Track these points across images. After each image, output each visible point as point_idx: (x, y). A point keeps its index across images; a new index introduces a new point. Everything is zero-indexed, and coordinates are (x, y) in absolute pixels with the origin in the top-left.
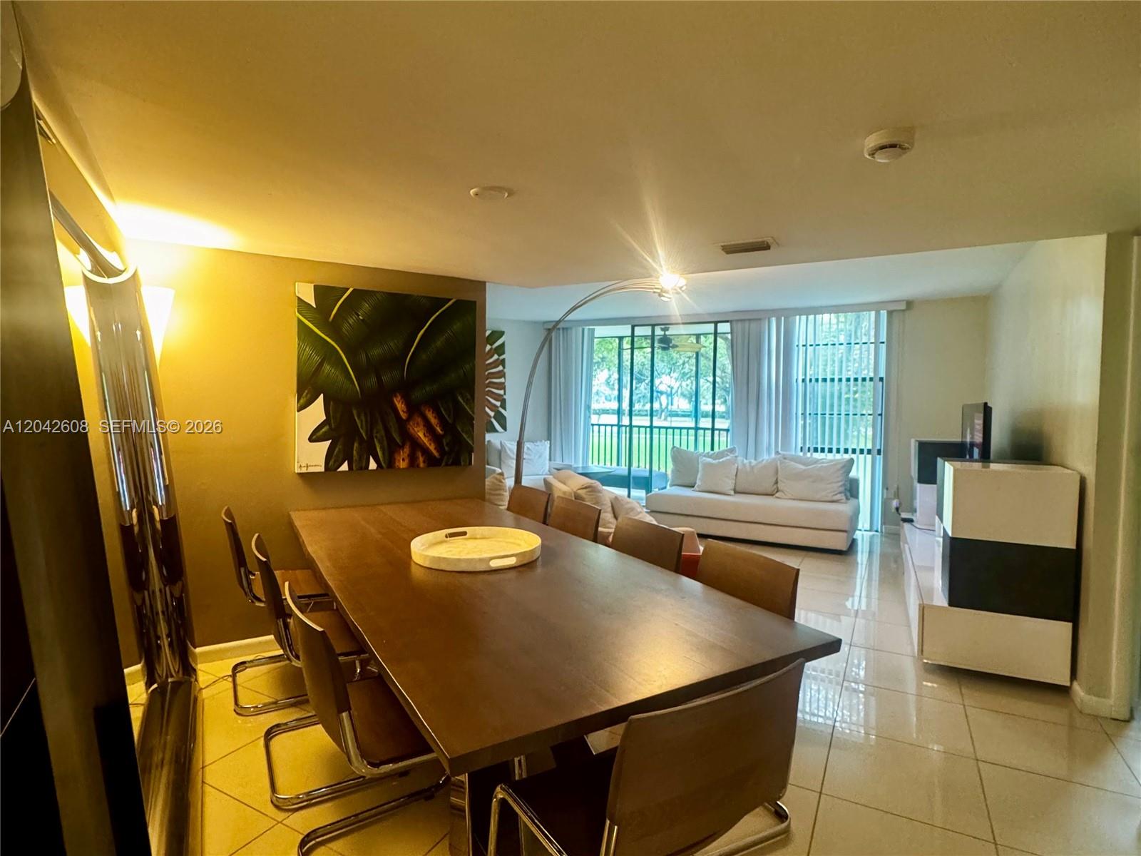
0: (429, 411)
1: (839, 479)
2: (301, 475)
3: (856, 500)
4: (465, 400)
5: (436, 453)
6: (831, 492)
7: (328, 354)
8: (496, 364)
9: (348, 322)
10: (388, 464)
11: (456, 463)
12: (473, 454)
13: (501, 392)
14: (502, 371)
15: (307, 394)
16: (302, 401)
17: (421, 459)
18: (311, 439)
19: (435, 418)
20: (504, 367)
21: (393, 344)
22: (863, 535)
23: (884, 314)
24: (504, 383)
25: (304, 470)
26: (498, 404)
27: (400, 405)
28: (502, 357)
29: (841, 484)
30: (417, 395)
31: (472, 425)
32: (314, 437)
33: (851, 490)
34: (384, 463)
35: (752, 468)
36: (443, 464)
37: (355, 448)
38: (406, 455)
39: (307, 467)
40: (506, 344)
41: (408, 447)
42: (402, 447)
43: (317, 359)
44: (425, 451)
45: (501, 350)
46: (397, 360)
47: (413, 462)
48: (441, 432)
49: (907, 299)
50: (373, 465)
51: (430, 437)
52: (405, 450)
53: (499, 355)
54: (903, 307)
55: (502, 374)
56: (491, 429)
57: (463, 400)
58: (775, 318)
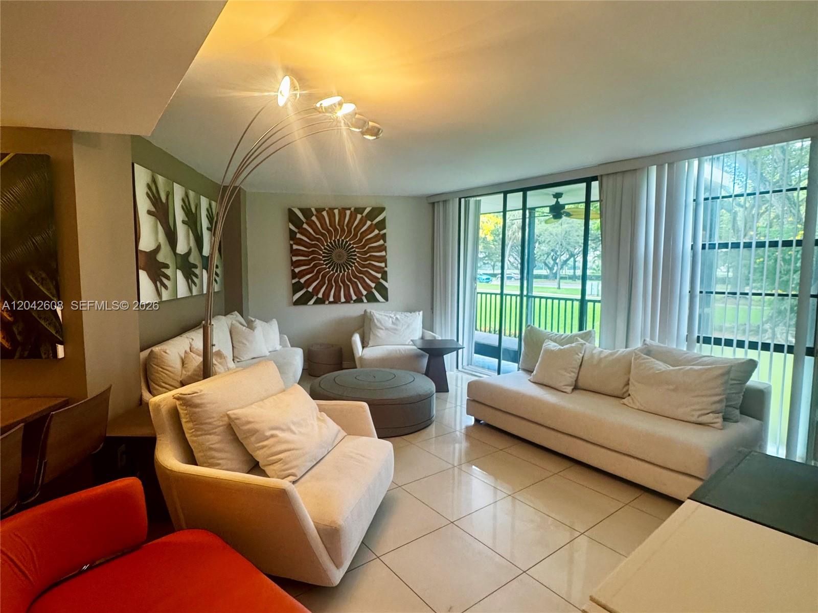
6: (701, 408)
8: (376, 238)
12: (59, 345)
13: (383, 265)
14: (383, 245)
20: (385, 242)
24: (385, 256)
26: (379, 276)
28: (382, 232)
33: (748, 405)
36: (17, 356)
40: (386, 218)
45: (382, 225)
48: (10, 319)
53: (380, 231)
55: (383, 248)
56: (372, 299)
57: (36, 279)
58: (655, 166)
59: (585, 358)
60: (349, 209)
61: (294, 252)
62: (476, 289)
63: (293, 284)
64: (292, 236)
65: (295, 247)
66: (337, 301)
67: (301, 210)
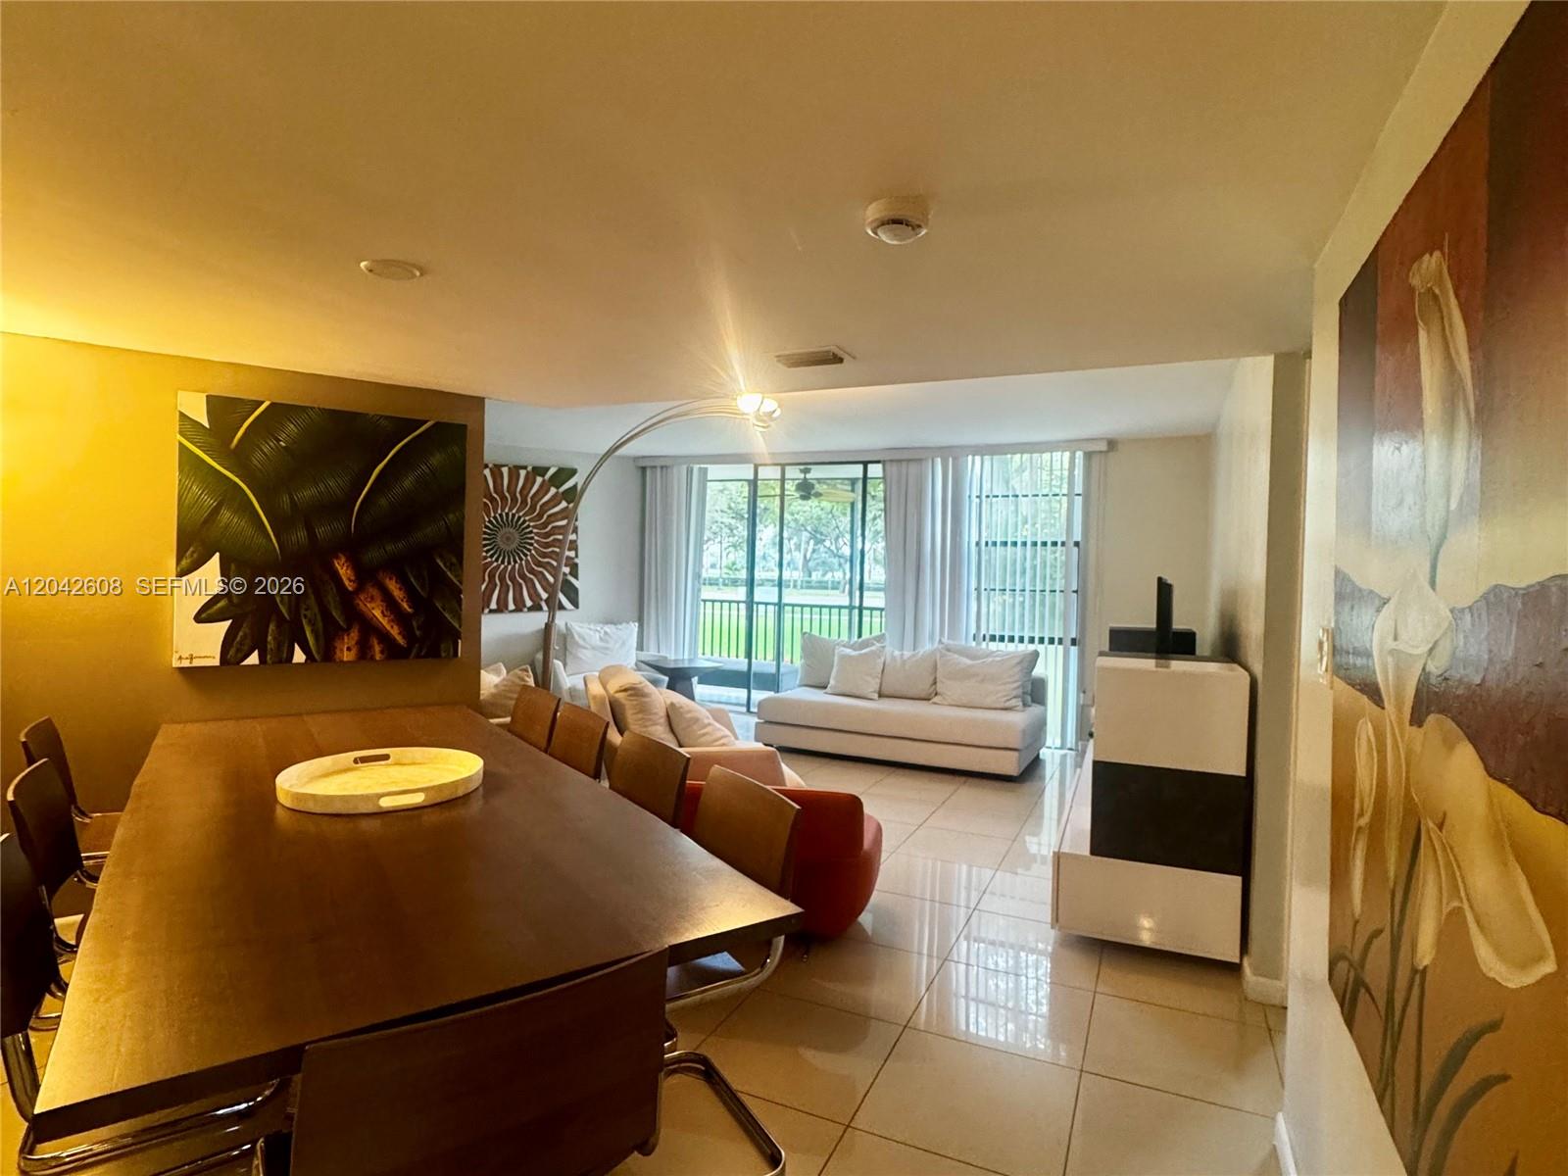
0: (391, 579)
1: (1017, 677)
2: (182, 670)
3: (1042, 708)
4: (448, 564)
5: (400, 639)
6: (1005, 696)
7: (229, 495)
8: (564, 514)
9: (262, 450)
10: (323, 657)
11: (434, 653)
12: (460, 641)
13: (572, 554)
15: (193, 552)
16: (185, 563)
17: (377, 648)
18: (199, 618)
19: (400, 589)
21: (334, 484)
22: (1053, 754)
23: (1079, 454)
24: (575, 541)
25: (186, 664)
26: (567, 570)
27: (344, 570)
29: (1016, 685)
30: (373, 555)
31: (459, 601)
32: (203, 616)
33: (1035, 692)
34: (318, 653)
35: (904, 662)
36: (413, 655)
37: (270, 630)
38: (353, 642)
39: (192, 659)
40: (579, 487)
41: (356, 631)
42: (347, 630)
43: (210, 502)
44: (385, 637)
45: (571, 495)
46: (343, 505)
47: (364, 651)
48: (409, 610)
49: (1109, 436)
50: (299, 656)
51: (392, 617)
52: (352, 635)
53: (569, 503)
54: (1103, 447)
57: (445, 565)
58: (941, 458)
59: (887, 662)
60: (525, 468)
62: (698, 596)
66: (502, 608)
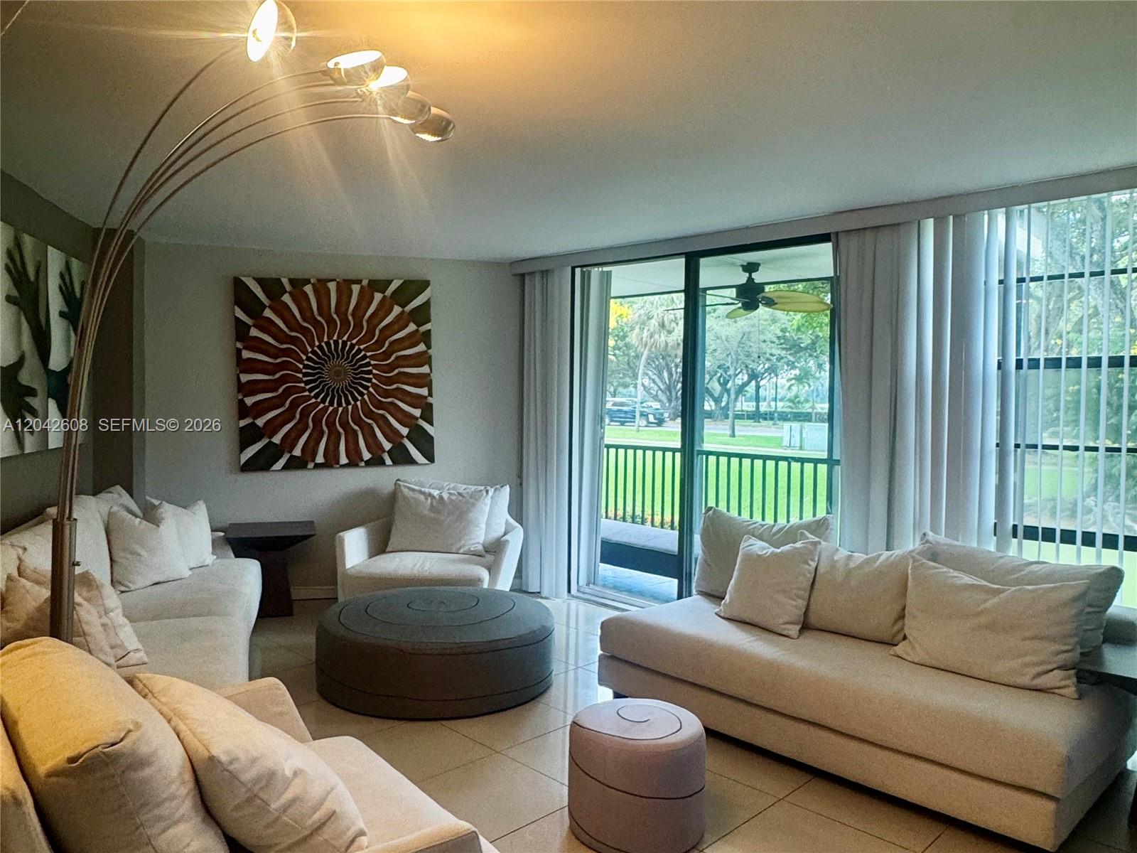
8: (412, 340)
13: (424, 391)
14: (425, 352)
20: (429, 347)
24: (429, 375)
26: (417, 412)
28: (423, 329)
35: (851, 570)
40: (432, 304)
45: (422, 314)
53: (419, 325)
55: (425, 359)
56: (402, 458)
58: (932, 219)
59: (821, 570)
60: (359, 282)
61: (244, 366)
62: (602, 438)
63: (242, 430)
64: (241, 332)
65: (246, 354)
66: (331, 462)
67: (260, 281)
